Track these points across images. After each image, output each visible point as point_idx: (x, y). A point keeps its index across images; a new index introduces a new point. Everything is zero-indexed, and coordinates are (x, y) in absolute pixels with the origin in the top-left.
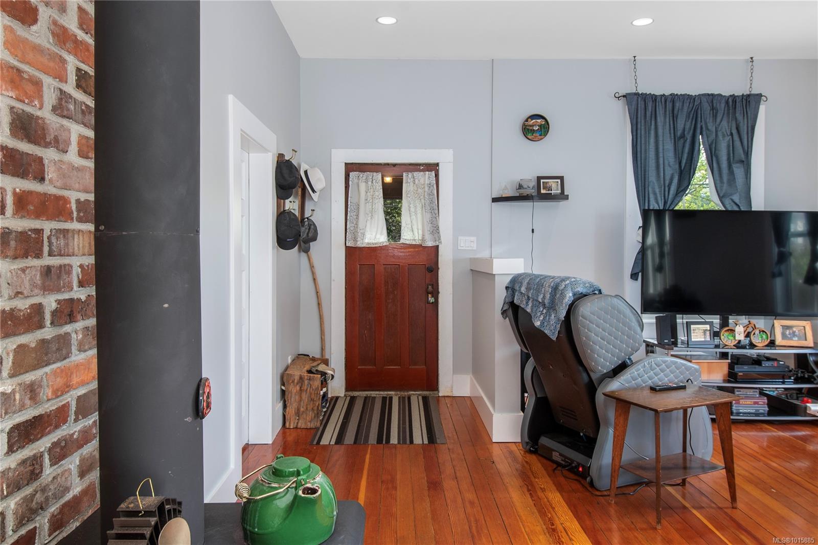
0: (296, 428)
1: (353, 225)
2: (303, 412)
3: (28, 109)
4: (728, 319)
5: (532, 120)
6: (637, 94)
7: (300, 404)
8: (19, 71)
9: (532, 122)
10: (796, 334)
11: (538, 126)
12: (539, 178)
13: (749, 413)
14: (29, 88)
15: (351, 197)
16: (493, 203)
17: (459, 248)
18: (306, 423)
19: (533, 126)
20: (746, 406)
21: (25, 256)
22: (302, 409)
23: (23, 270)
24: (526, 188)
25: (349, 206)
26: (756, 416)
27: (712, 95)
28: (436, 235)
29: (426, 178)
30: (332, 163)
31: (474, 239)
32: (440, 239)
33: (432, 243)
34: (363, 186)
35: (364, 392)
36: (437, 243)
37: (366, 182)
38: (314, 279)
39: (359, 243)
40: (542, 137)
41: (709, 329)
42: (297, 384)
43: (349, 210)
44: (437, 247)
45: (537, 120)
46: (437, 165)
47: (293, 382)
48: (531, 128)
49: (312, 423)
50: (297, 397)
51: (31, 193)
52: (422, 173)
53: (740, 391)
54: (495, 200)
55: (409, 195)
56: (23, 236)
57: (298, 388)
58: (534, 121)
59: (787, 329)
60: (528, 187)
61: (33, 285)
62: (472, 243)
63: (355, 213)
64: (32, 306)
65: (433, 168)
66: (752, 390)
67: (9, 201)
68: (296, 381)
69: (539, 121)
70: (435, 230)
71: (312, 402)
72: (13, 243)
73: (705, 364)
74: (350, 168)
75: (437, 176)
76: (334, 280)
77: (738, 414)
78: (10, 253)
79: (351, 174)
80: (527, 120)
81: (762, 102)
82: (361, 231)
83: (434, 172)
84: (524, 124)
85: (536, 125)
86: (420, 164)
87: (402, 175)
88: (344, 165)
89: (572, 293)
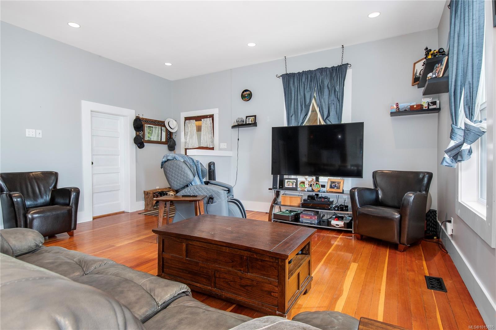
1: (186, 140)
4: (318, 178)
6: (287, 74)
9: (245, 93)
10: (336, 186)
11: (248, 94)
12: (246, 117)
13: (308, 223)
15: (186, 130)
16: (231, 129)
17: (221, 148)
18: (149, 209)
20: (307, 220)
22: (148, 204)
25: (185, 133)
26: (311, 224)
27: (322, 68)
28: (213, 143)
29: (209, 120)
30: (181, 118)
31: (226, 144)
33: (212, 146)
34: (189, 125)
40: (249, 99)
41: (295, 182)
44: (214, 147)
46: (213, 115)
48: (245, 96)
49: (151, 209)
50: (147, 200)
53: (305, 212)
54: (232, 127)
55: (203, 128)
57: (147, 196)
59: (333, 183)
62: (225, 146)
63: (187, 136)
65: (212, 116)
66: (310, 212)
69: (248, 92)
70: (213, 141)
71: (150, 202)
73: (289, 197)
74: (187, 119)
75: (213, 120)
77: (302, 223)
79: (186, 121)
80: (243, 92)
81: (348, 67)
82: (188, 142)
83: (212, 118)
84: (242, 94)
85: (246, 94)
86: (208, 115)
87: (201, 120)
88: (184, 118)
89: (166, 159)
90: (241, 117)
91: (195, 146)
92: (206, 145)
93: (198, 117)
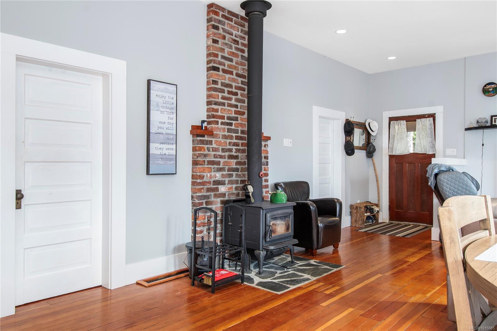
0: (355, 227)
1: (392, 145)
2: (358, 221)
3: (244, 129)
5: (489, 85)
7: (357, 218)
8: (242, 123)
9: (488, 87)
11: (493, 88)
12: (492, 117)
14: (244, 126)
15: (391, 133)
16: (465, 131)
17: (446, 155)
18: (359, 225)
19: (489, 89)
21: (243, 153)
22: (357, 220)
23: (242, 155)
24: (480, 123)
25: (390, 137)
28: (434, 149)
29: (428, 121)
30: (383, 118)
31: (454, 150)
32: (435, 150)
33: (432, 152)
34: (397, 127)
35: (397, 222)
36: (434, 153)
37: (398, 125)
38: (375, 170)
39: (393, 153)
40: (495, 94)
42: (355, 209)
43: (390, 138)
45: (492, 86)
46: (435, 114)
47: (353, 208)
48: (488, 90)
49: (361, 225)
50: (356, 215)
51: (244, 143)
52: (426, 119)
54: (467, 129)
55: (419, 130)
56: (242, 150)
57: (356, 211)
58: (490, 86)
60: (482, 122)
61: (244, 158)
62: (453, 152)
63: (393, 140)
64: (244, 161)
65: (433, 116)
67: (240, 144)
68: (354, 208)
70: (433, 146)
71: (361, 217)
72: (241, 151)
74: (391, 119)
75: (434, 120)
76: (383, 170)
78: (240, 152)
79: (391, 122)
80: (485, 86)
82: (395, 148)
83: (432, 118)
84: (483, 88)
85: (491, 88)
86: (426, 115)
87: (416, 121)
88: (388, 118)
89: (438, 170)
90: (483, 117)
91: (405, 152)
92: (423, 151)
93: (409, 116)
